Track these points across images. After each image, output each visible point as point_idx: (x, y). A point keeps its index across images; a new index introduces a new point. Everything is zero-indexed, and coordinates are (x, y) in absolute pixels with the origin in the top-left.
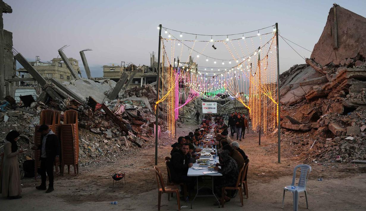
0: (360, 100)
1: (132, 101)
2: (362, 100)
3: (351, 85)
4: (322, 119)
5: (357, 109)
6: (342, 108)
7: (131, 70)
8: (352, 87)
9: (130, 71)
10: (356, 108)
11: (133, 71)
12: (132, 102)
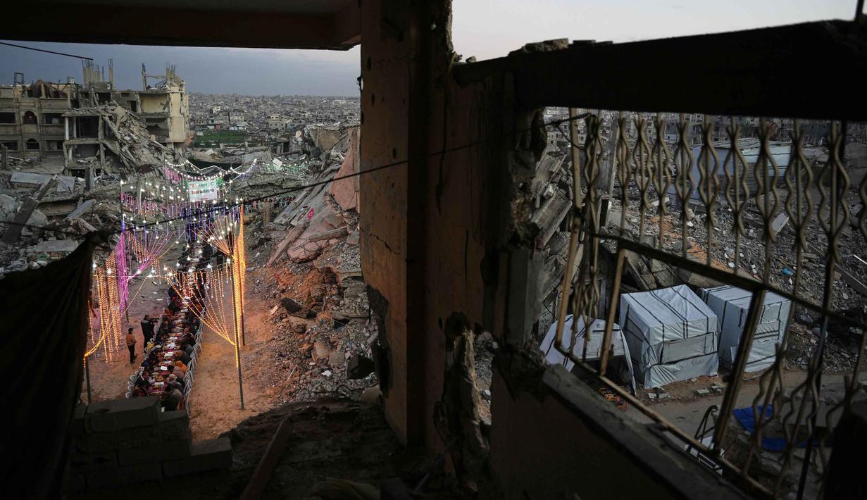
0: (353, 312)
1: (50, 253)
2: (355, 312)
3: (346, 288)
4: (308, 333)
5: (350, 323)
6: (333, 321)
7: (40, 94)
8: (348, 290)
9: (38, 97)
10: (349, 321)
11: (44, 96)
12: (49, 255)
